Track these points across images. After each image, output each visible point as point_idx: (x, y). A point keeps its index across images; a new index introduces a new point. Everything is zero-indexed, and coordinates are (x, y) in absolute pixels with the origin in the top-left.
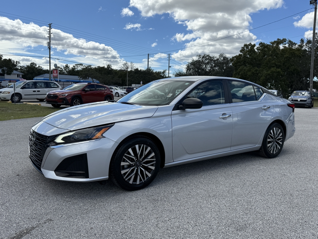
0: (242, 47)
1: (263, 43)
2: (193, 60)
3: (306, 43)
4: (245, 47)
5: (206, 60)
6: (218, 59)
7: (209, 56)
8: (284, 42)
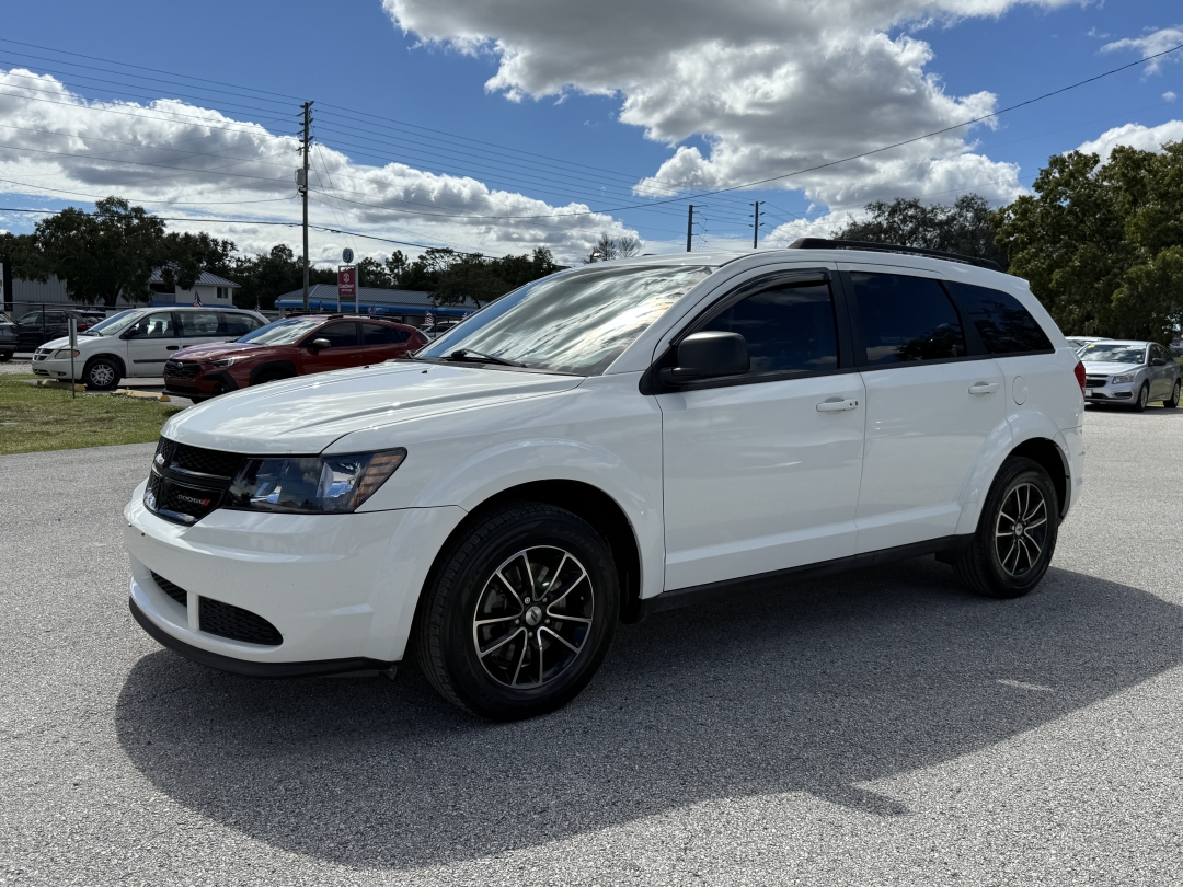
2: (854, 224)
4: (1055, 170)
5: (904, 221)
6: (952, 219)
7: (919, 207)
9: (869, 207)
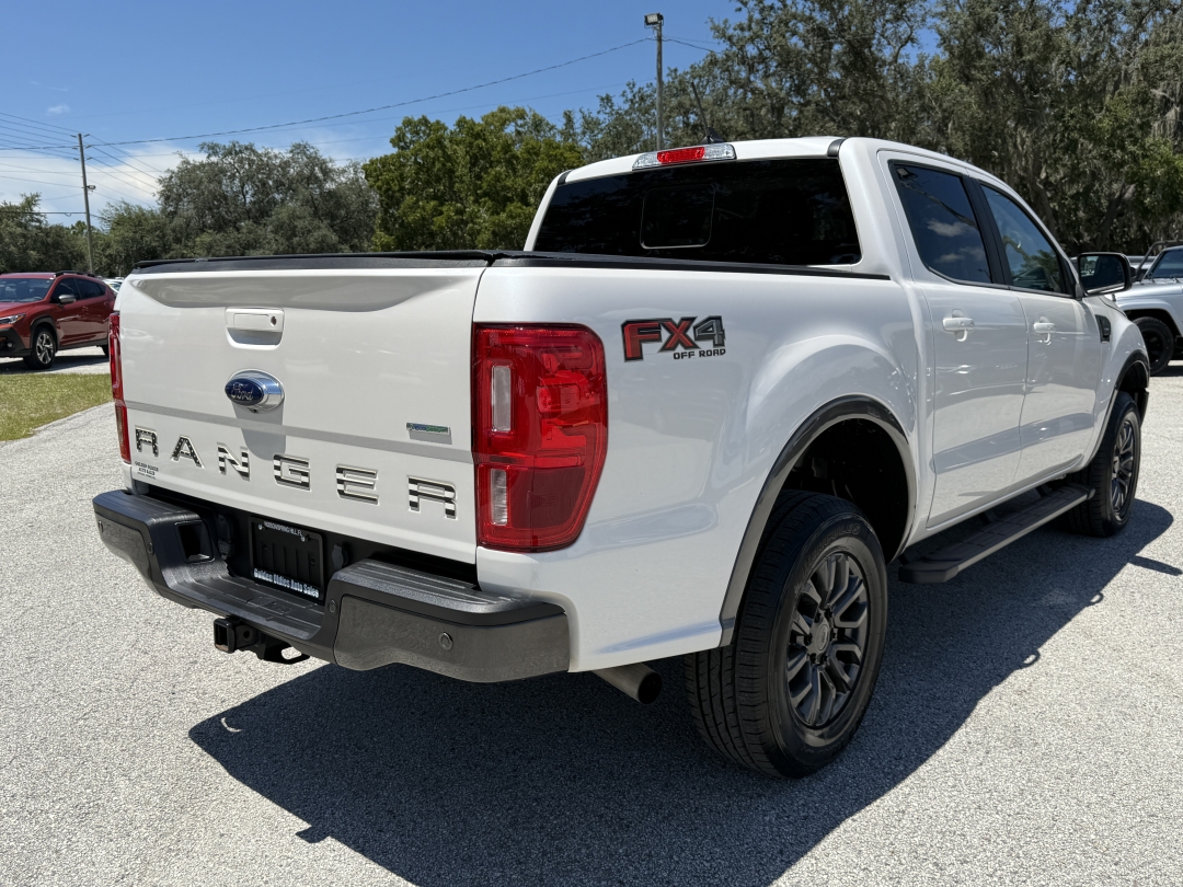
1: (468, 118)
3: (582, 125)
4: (407, 130)
7: (254, 152)
8: (519, 118)
9: (202, 147)
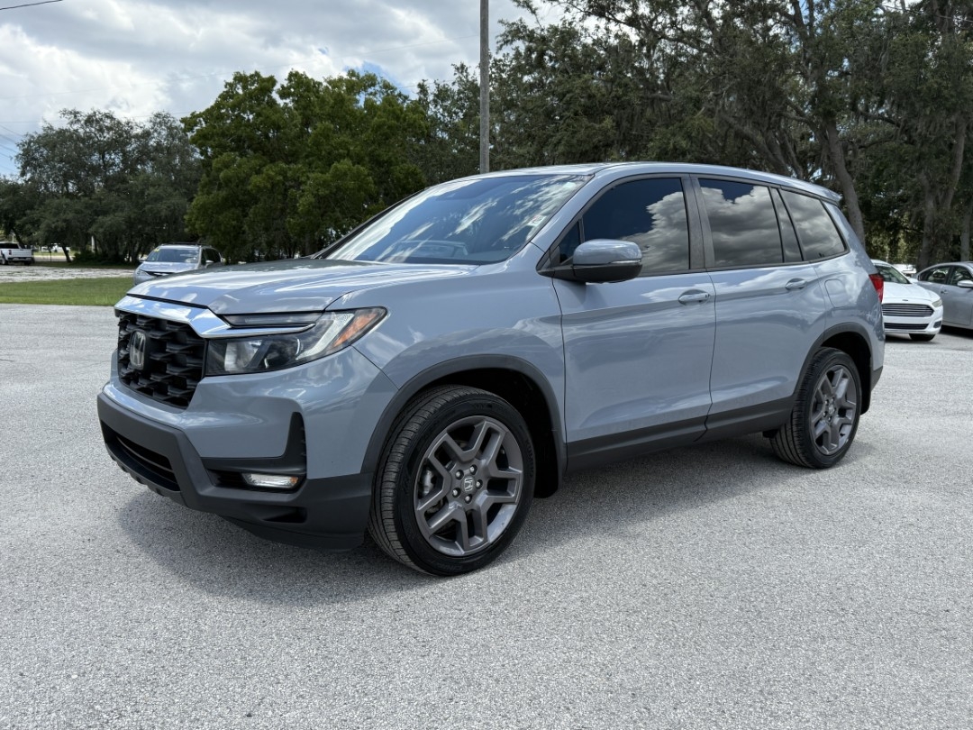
0: (227, 84)
2: (51, 128)
3: (435, 95)
4: (238, 86)
5: (101, 130)
6: (147, 134)
7: (114, 119)
8: (370, 86)
